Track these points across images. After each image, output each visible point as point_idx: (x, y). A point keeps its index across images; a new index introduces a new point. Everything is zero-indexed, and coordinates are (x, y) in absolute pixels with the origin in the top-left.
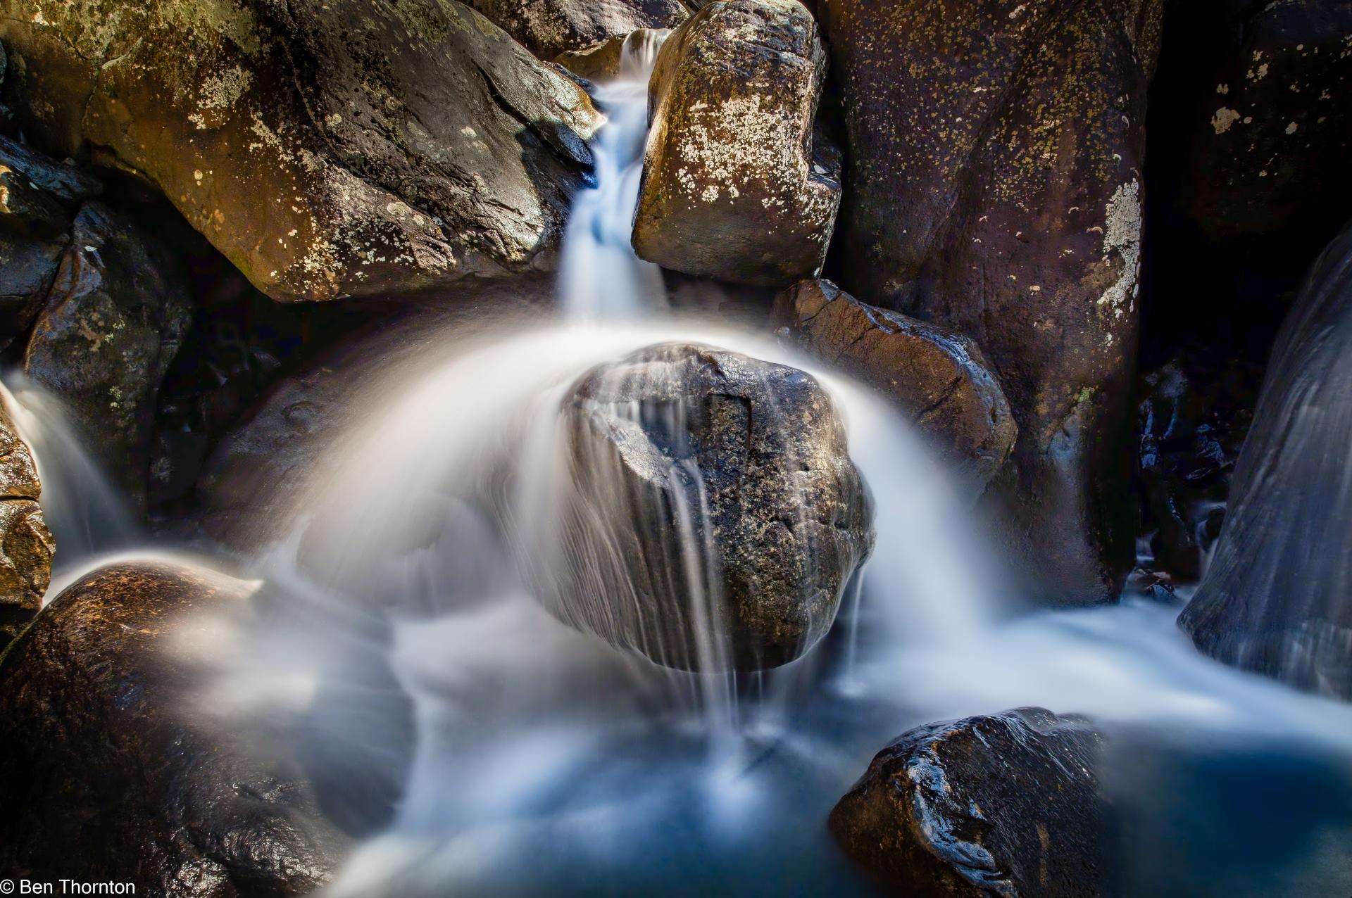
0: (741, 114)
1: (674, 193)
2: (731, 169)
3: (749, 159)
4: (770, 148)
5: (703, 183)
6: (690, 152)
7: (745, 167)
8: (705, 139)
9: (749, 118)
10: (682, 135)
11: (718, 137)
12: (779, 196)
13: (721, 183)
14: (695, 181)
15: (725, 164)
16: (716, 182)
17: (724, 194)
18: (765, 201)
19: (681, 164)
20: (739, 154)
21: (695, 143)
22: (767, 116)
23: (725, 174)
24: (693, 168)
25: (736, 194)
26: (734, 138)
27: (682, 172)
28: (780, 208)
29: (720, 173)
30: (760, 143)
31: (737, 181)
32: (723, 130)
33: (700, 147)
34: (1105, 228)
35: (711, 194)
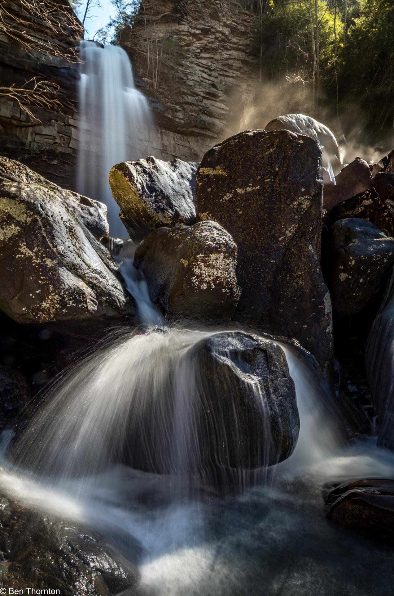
0: (217, 259)
1: (190, 285)
2: (212, 278)
3: (219, 275)
4: (227, 271)
5: (201, 282)
6: (197, 271)
7: (218, 277)
8: (203, 267)
9: (220, 260)
10: (195, 265)
11: (208, 266)
12: (228, 288)
13: (208, 283)
14: (198, 281)
15: (210, 276)
16: (206, 282)
17: (209, 286)
18: (223, 290)
19: (194, 275)
20: (216, 273)
21: (199, 268)
22: (226, 260)
23: (210, 279)
24: (198, 277)
25: (214, 287)
26: (214, 267)
27: (194, 278)
28: (228, 293)
29: (208, 279)
30: (223, 269)
31: (214, 282)
32: (210, 264)
33: (201, 269)
34: (324, 306)
35: (204, 286)
